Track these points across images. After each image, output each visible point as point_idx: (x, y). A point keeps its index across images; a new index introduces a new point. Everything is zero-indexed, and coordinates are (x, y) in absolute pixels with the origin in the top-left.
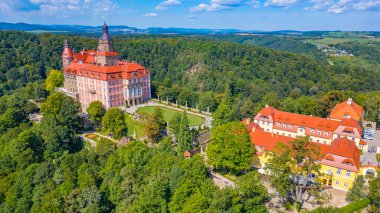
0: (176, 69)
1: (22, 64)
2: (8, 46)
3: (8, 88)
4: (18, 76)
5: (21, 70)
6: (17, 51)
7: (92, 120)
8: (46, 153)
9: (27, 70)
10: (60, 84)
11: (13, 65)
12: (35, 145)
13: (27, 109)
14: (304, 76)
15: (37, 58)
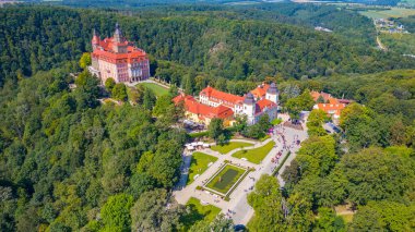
0: (200, 47)
1: (66, 40)
2: (55, 23)
3: (55, 61)
4: (63, 51)
5: (65, 45)
6: (62, 27)
7: (107, 90)
8: (78, 109)
9: (70, 46)
10: (89, 64)
11: (58, 41)
12: (71, 103)
13: (68, 80)
14: (325, 56)
15: (78, 35)
